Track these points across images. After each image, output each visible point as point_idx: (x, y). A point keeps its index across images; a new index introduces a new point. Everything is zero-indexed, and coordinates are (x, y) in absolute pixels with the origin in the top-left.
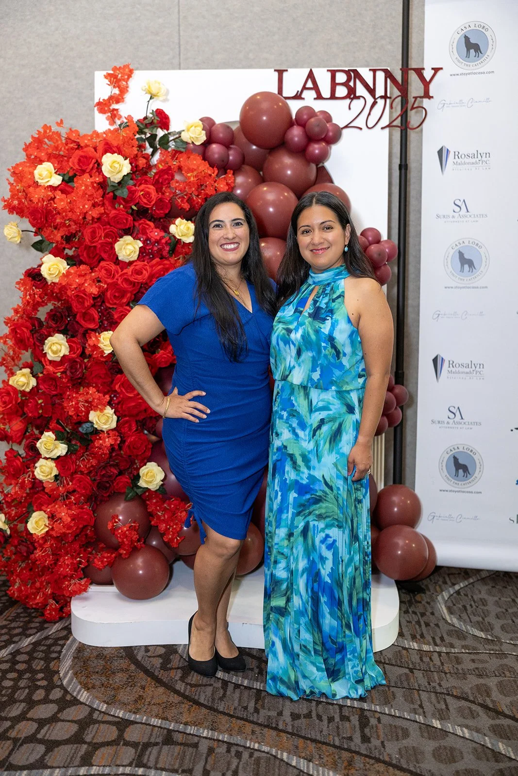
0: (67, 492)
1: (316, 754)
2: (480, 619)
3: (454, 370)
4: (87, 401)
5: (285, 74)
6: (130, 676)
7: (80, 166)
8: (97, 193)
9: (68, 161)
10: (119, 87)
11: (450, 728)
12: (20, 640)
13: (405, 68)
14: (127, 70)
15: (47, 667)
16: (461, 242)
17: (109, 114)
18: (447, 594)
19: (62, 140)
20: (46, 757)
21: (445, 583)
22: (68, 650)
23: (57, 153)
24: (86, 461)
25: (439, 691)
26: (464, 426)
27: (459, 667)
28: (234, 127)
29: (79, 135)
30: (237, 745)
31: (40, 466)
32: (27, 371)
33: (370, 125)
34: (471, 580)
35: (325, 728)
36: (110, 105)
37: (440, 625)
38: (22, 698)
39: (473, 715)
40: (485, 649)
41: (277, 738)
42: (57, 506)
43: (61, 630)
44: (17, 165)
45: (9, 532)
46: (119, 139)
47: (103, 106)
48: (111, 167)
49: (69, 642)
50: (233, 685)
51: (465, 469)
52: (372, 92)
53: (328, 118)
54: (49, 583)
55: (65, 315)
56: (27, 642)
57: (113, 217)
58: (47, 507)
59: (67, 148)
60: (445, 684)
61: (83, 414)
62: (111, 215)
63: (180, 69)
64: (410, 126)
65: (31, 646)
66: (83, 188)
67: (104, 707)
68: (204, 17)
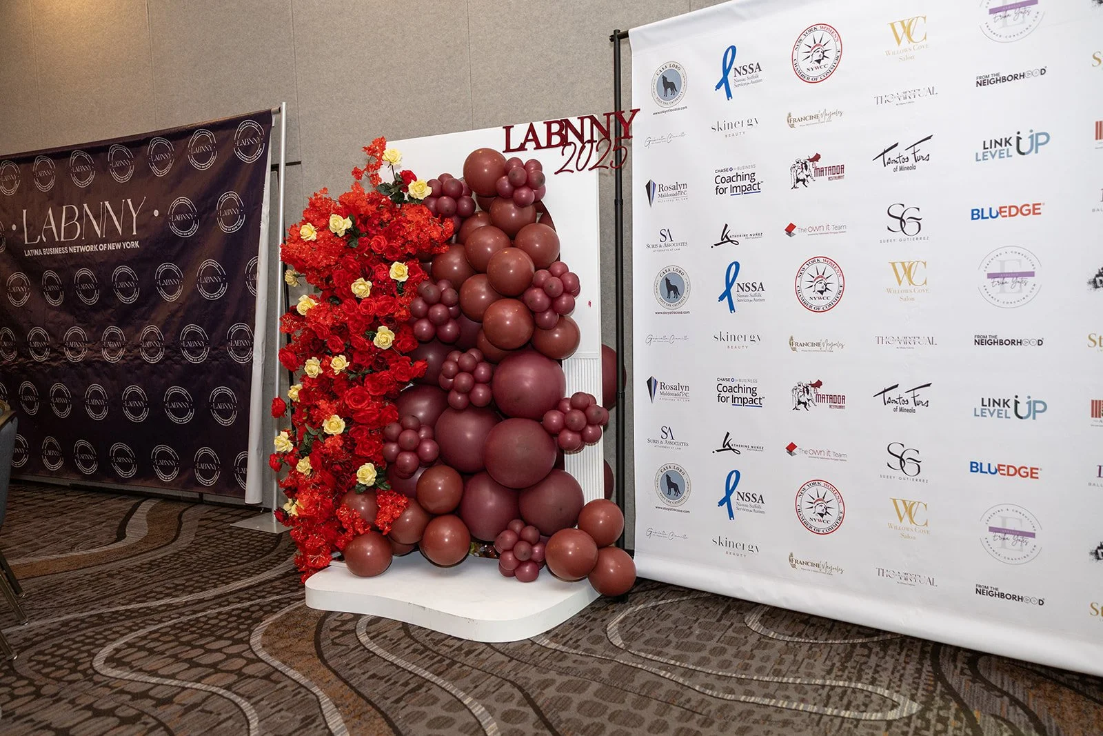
1: (348, 704)
2: (639, 631)
3: (665, 391)
5: (511, 129)
6: (304, 631)
11: (474, 705)
14: (381, 142)
15: (261, 617)
18: (644, 606)
21: (657, 597)
22: (289, 608)
25: (508, 678)
26: (674, 446)
27: (555, 664)
30: (305, 688)
33: (580, 168)
34: (684, 599)
35: (381, 688)
38: (218, 634)
39: (507, 700)
40: (602, 654)
41: (338, 688)
47: (358, 174)
49: (297, 603)
50: (363, 648)
51: (676, 487)
52: (580, 137)
53: (538, 166)
60: (521, 674)
61: (320, 421)
67: (258, 648)
68: (488, 82)
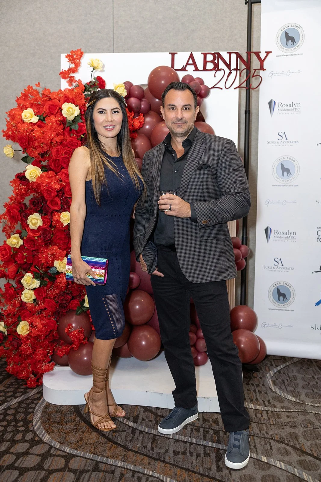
0: (41, 310)
1: (188, 479)
2: (293, 389)
3: (277, 236)
4: (53, 254)
5: (176, 55)
6: (76, 425)
7: (50, 111)
8: (60, 127)
9: (43, 108)
10: (75, 63)
11: (273, 462)
12: (11, 400)
13: (249, 52)
14: (79, 52)
15: (26, 418)
16: (283, 158)
17: (68, 79)
18: (273, 372)
19: (39, 95)
20: (19, 479)
21: (272, 365)
22: (39, 407)
23: (36, 103)
24: (53, 290)
25: (266, 437)
26: (284, 270)
27: (279, 421)
28: (145, 88)
29: (50, 92)
30: (139, 472)
31: (25, 293)
32: (18, 235)
34: (288, 364)
35: (194, 461)
36: (69, 74)
37: (268, 392)
38: (8, 439)
39: (287, 453)
40: (296, 409)
41: (164, 468)
42: (34, 318)
43: (36, 393)
44: (11, 110)
45: (6, 333)
46: (73, 94)
47: (64, 75)
48: (67, 111)
49: (40, 402)
50: (139, 431)
51: (284, 296)
52: (228, 66)
53: (201, 82)
54: (30, 364)
55: (40, 202)
56: (15, 401)
57: (69, 142)
58: (28, 319)
59: (42, 100)
60: (270, 432)
61: (51, 262)
62: (68, 141)
63: (114, 52)
64: (252, 87)
65: (17, 404)
66: (51, 124)
67: (58, 445)
68: (128, 22)
